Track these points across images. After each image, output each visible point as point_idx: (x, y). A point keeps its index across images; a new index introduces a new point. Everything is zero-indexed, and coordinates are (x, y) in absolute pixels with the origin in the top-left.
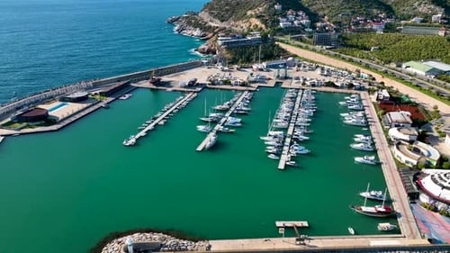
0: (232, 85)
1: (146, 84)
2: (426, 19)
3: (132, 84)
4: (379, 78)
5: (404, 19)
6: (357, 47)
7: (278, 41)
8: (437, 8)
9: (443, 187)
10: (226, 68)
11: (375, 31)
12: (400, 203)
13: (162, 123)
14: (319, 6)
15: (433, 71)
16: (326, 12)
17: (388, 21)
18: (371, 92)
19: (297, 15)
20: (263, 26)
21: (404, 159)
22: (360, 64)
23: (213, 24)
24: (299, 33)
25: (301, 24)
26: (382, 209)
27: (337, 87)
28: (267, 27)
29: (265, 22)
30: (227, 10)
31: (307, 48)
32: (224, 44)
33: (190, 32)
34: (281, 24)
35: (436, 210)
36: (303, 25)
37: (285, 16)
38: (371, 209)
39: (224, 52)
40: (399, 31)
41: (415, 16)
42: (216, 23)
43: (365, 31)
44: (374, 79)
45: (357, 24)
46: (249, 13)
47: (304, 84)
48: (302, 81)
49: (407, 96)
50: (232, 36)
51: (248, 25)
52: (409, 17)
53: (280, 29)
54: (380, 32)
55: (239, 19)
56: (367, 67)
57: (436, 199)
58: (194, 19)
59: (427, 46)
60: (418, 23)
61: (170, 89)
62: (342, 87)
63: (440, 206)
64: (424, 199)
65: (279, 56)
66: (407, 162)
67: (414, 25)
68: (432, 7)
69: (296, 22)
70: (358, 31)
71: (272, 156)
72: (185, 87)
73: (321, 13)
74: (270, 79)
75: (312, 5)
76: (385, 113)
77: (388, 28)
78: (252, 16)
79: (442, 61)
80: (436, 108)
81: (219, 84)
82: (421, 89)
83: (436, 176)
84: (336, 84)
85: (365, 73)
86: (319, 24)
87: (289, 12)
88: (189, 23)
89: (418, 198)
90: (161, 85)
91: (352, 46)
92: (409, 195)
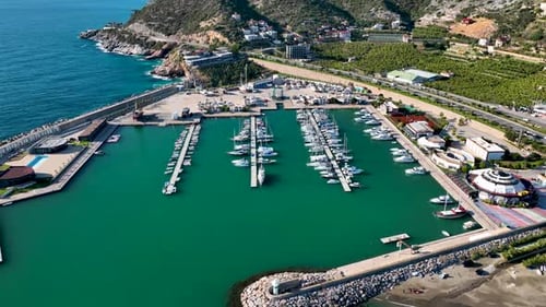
0: (231, 112)
1: (128, 120)
2: (387, 25)
3: (111, 123)
4: (375, 91)
5: (366, 26)
6: (333, 58)
7: (251, 56)
8: (394, 15)
9: (496, 183)
10: (210, 93)
11: (343, 40)
12: (467, 203)
13: (188, 163)
14: (277, 14)
15: (418, 80)
16: (287, 20)
17: (351, 28)
18: (376, 105)
19: (260, 26)
20: (226, 40)
21: (446, 165)
22: (349, 77)
23: (157, 40)
24: (269, 46)
25: (267, 35)
26: (458, 210)
27: (340, 103)
28: (231, 41)
29: (226, 35)
30: (171, 22)
31: (287, 63)
32: (194, 64)
33: (125, 50)
34: (247, 37)
35: (495, 203)
36: (270, 37)
37: (247, 27)
38: (449, 213)
39: (198, 73)
40: (366, 39)
41: (375, 23)
42: (160, 38)
43: (333, 40)
44: (370, 92)
45: (323, 33)
46: (203, 24)
47: (306, 103)
48: (302, 99)
49: (412, 106)
50: (198, 54)
51: (205, 38)
52: (370, 24)
53: (247, 43)
54: (348, 41)
55: (191, 32)
56: (359, 79)
57: (494, 194)
58: (126, 32)
59: (398, 53)
60: (380, 30)
61: (161, 124)
62: (345, 103)
63: (498, 199)
64: (483, 196)
65: (260, 74)
66: (450, 167)
67: (376, 32)
68: (389, 12)
69: (262, 34)
70: (327, 41)
71: (331, 181)
72: (179, 119)
73: (282, 22)
74: (267, 101)
75: (269, 13)
76: (404, 125)
77: (355, 36)
78: (208, 29)
79: (417, 68)
80: (442, 114)
81: (215, 112)
82: (420, 98)
83: (486, 175)
84: (340, 100)
85: (359, 86)
86: (285, 35)
87: (251, 22)
88: (120, 38)
89: (477, 195)
90: (148, 120)
91: (328, 58)
92: (470, 195)
